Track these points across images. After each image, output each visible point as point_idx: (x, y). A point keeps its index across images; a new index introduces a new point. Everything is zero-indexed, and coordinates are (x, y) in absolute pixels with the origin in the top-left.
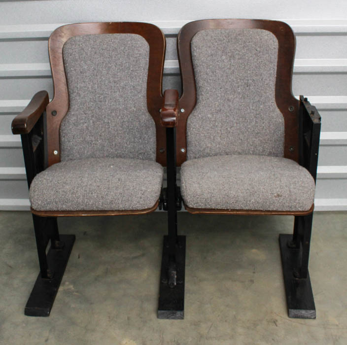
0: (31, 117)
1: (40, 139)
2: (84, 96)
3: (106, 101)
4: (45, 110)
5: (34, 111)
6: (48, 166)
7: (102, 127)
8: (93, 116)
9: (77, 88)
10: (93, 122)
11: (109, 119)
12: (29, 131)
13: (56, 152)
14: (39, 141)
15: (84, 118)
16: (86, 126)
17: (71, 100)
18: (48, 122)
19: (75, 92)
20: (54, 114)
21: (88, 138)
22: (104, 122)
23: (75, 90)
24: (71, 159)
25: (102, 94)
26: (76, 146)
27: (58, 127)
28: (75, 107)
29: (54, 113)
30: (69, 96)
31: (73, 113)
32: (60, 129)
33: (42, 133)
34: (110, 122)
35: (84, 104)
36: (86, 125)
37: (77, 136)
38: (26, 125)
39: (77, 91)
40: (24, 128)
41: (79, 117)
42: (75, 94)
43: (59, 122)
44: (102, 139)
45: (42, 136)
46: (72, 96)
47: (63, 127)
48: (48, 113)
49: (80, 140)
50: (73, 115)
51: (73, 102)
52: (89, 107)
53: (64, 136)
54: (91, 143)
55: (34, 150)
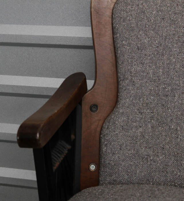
0: (50, 122)
1: (69, 147)
2: (141, 86)
3: (175, 96)
4: (80, 103)
5: (56, 111)
6: (79, 190)
7: (166, 136)
8: (152, 118)
9: (131, 72)
10: (152, 127)
11: (178, 124)
12: (43, 144)
13: (93, 167)
14: (66, 152)
15: (138, 119)
16: (141, 133)
17: (120, 90)
18: (84, 120)
19: (127, 79)
20: (94, 109)
21: (143, 151)
22: (170, 129)
23: (128, 75)
24: (115, 181)
25: (169, 85)
26: (123, 160)
27: (99, 129)
28: (125, 100)
29: (94, 107)
30: (118, 83)
31: (121, 111)
32: (100, 134)
33: (73, 137)
34: (179, 129)
35: (140, 98)
36: (141, 130)
37: (126, 146)
38: (38, 135)
39: (130, 78)
40: (36, 140)
41: (131, 117)
42: (127, 82)
43: (101, 123)
44: (165, 154)
45: (73, 144)
46: (123, 84)
47: (105, 131)
48: (85, 108)
49: (130, 152)
50: (123, 113)
51: (123, 94)
52: (147, 104)
53: (106, 145)
54: (147, 159)
55: (55, 168)
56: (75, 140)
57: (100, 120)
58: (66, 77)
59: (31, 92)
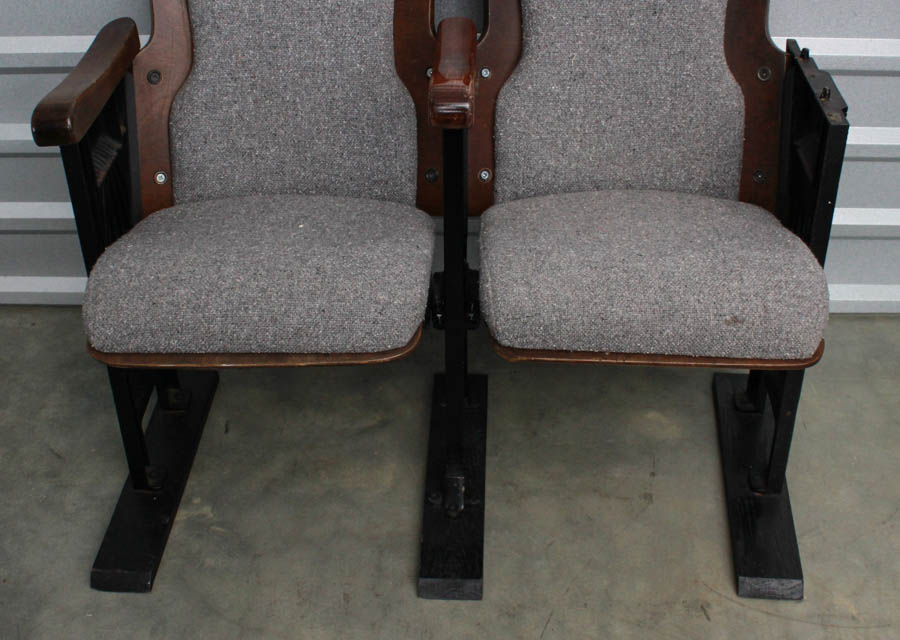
0: (85, 99)
1: (118, 145)
2: (232, 33)
3: (288, 48)
4: (130, 70)
5: (94, 81)
6: (142, 216)
7: (278, 114)
8: (253, 86)
9: (213, 12)
10: (255, 102)
11: (296, 93)
12: (79, 136)
13: (161, 178)
14: (115, 153)
15: (231, 90)
16: (237, 112)
17: (196, 44)
18: (138, 98)
19: (207, 23)
20: (153, 79)
21: (243, 143)
22: (283, 101)
23: (208, 17)
24: (200, 196)
25: (277, 29)
26: (211, 161)
27: (165, 113)
28: (207, 61)
29: (154, 76)
30: (192, 31)
31: (201, 78)
32: (169, 120)
33: (123, 129)
34: (298, 100)
35: (231, 55)
36: (237, 107)
37: (215, 136)
38: (69, 123)
39: (211, 21)
40: (66, 131)
41: (219, 87)
42: (208, 28)
43: (169, 101)
44: (278, 144)
45: (124, 139)
46: (201, 32)
47: (177, 115)
48: (139, 77)
49: (220, 146)
50: (204, 82)
51: (202, 50)
52: (243, 63)
53: (181, 138)
54: (250, 155)
55: (100, 180)
56: (126, 134)
57: (165, 97)
58: (97, 32)
59: (37, 64)
